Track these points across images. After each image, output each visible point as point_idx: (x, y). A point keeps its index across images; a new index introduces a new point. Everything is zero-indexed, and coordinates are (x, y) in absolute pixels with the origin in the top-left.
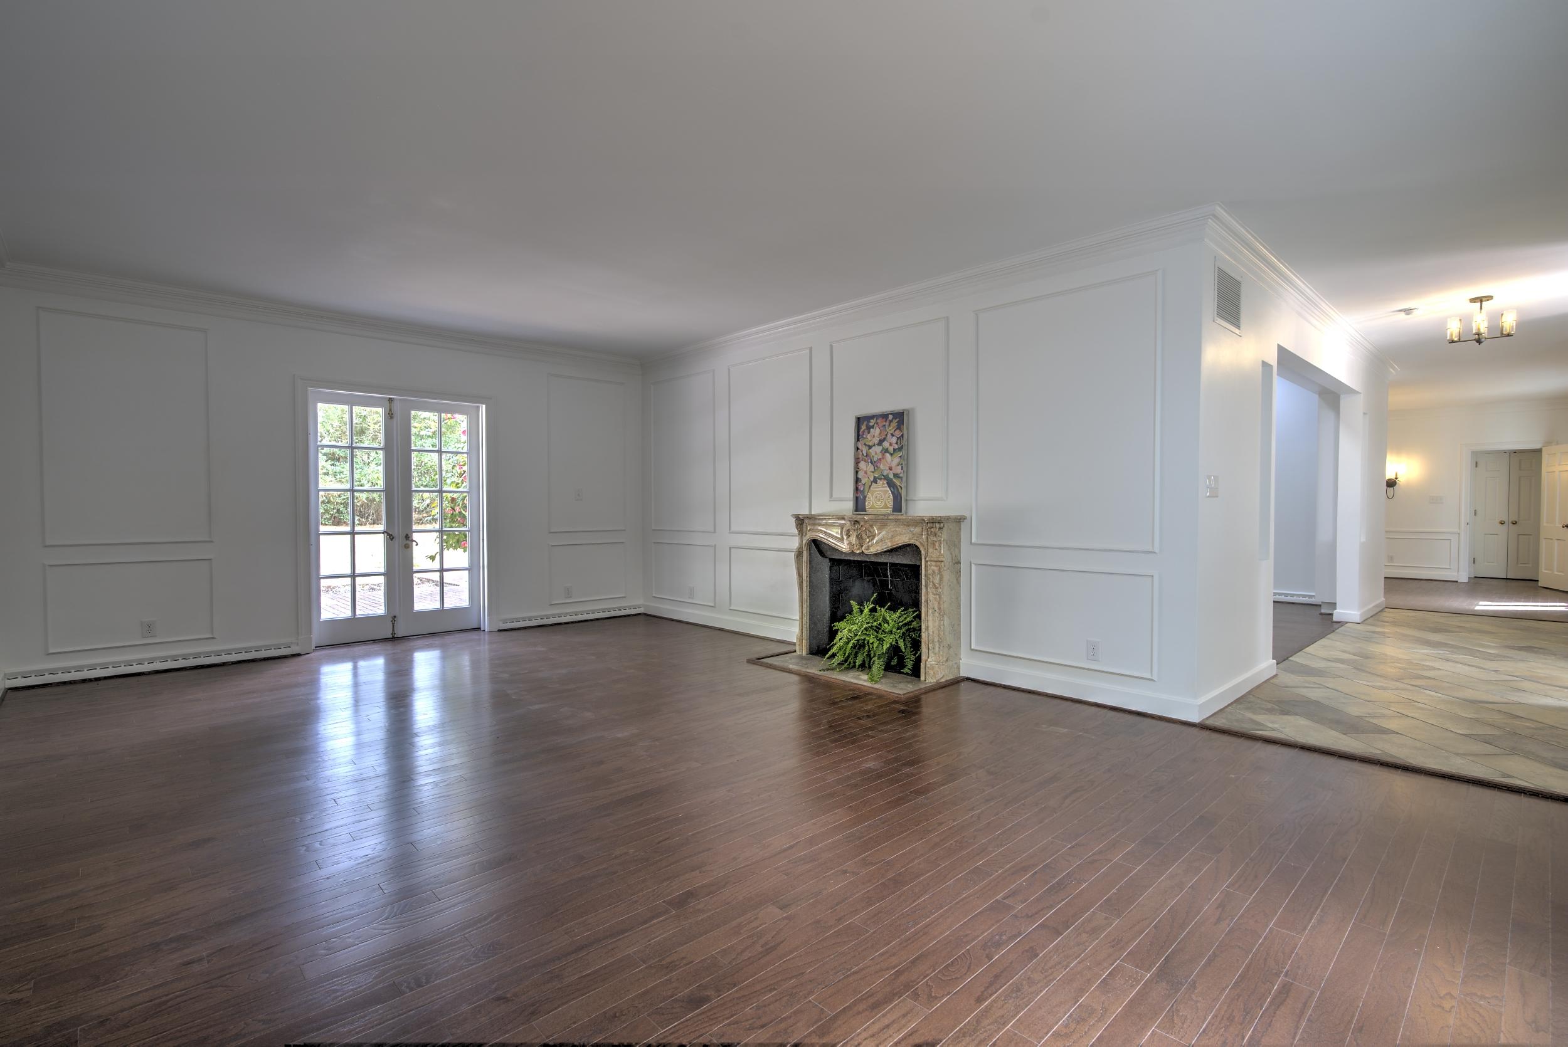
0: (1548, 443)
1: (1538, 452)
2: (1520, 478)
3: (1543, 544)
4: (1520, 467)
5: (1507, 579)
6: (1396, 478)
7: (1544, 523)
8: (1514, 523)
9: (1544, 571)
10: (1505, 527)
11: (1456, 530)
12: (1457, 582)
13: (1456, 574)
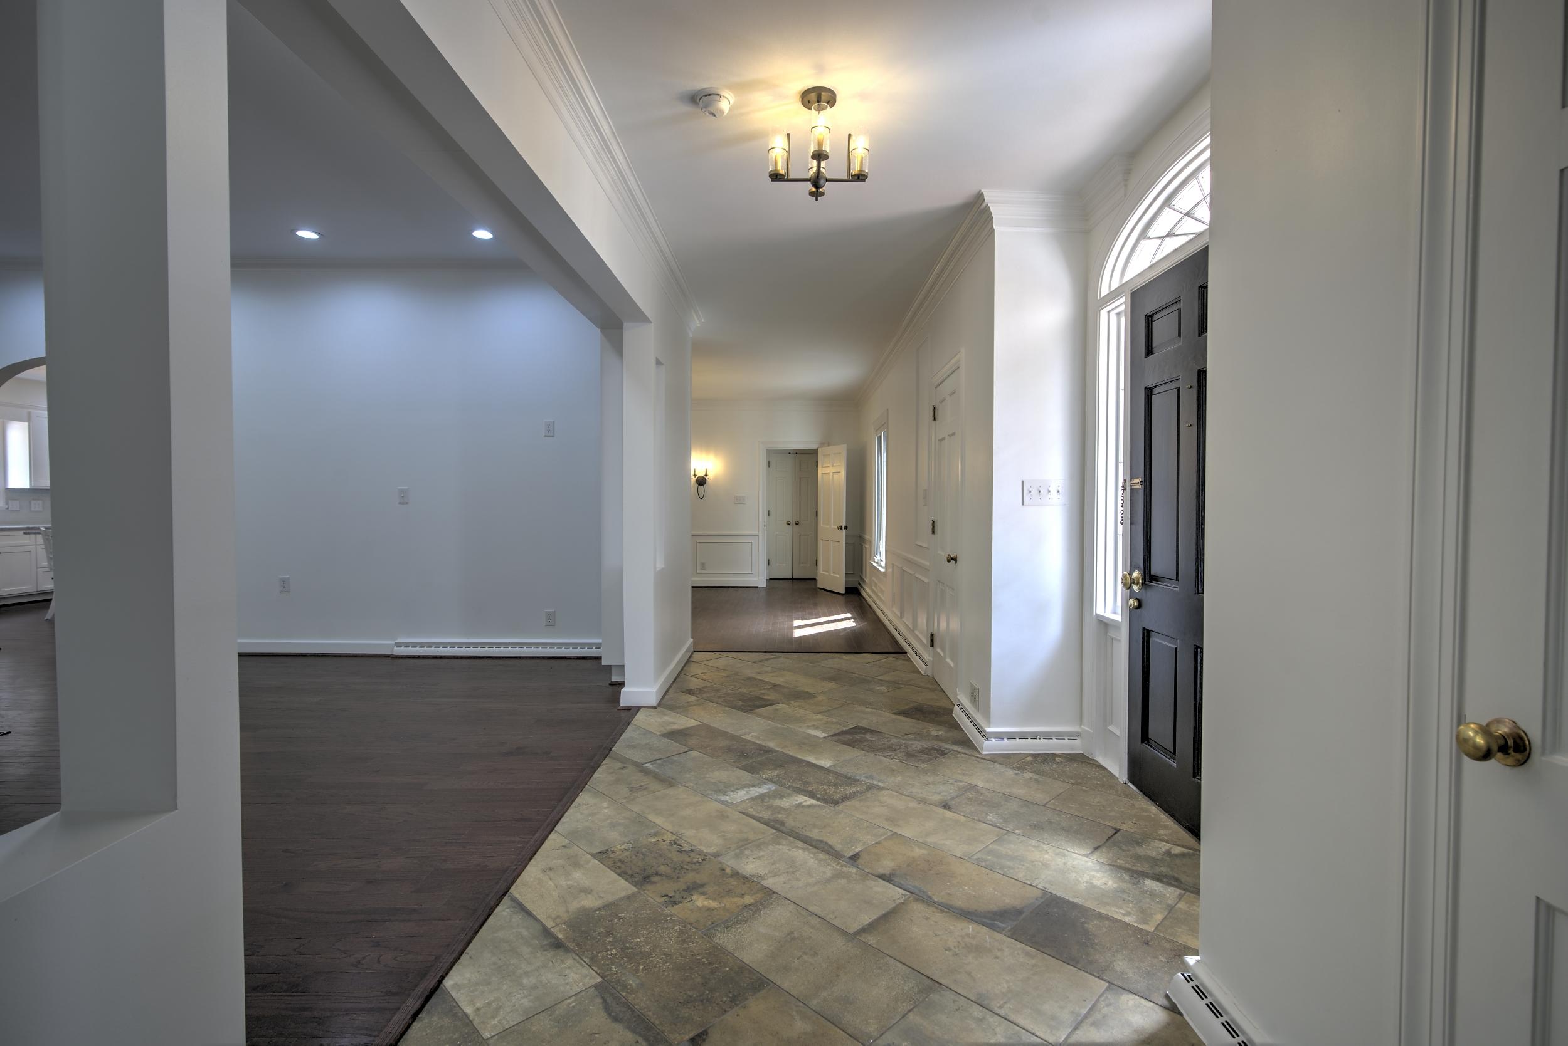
0: (822, 444)
1: (814, 453)
2: (800, 478)
3: (821, 544)
4: (800, 469)
5: (793, 579)
6: (706, 475)
7: (821, 525)
8: (797, 524)
9: (822, 572)
10: (791, 526)
11: (757, 533)
12: (757, 587)
13: (756, 579)
